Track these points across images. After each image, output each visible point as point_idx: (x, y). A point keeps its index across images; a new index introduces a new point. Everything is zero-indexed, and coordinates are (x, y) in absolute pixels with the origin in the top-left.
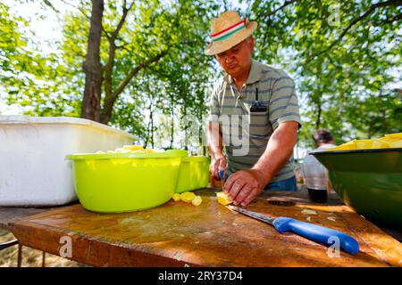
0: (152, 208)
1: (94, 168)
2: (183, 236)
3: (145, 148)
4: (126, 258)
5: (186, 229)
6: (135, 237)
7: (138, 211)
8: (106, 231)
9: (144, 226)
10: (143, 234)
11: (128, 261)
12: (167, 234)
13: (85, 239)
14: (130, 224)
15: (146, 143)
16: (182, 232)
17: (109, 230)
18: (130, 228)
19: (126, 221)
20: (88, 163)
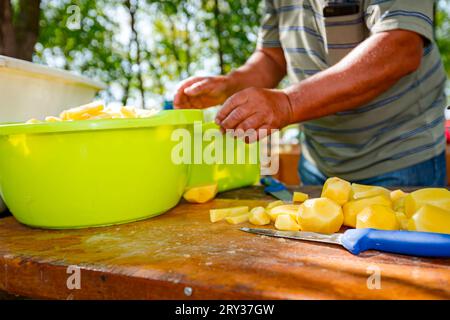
0: (139, 222)
1: (27, 151)
2: (188, 256)
3: (124, 102)
4: (99, 286)
5: (195, 248)
6: (109, 258)
7: (115, 226)
8: (64, 251)
9: (124, 246)
10: (123, 255)
11: (101, 289)
12: (163, 254)
13: (33, 263)
14: (102, 243)
15: (127, 89)
16: (188, 252)
17: (68, 251)
18: (101, 247)
19: (95, 239)
20: (15, 141)
